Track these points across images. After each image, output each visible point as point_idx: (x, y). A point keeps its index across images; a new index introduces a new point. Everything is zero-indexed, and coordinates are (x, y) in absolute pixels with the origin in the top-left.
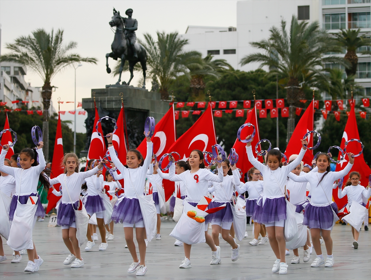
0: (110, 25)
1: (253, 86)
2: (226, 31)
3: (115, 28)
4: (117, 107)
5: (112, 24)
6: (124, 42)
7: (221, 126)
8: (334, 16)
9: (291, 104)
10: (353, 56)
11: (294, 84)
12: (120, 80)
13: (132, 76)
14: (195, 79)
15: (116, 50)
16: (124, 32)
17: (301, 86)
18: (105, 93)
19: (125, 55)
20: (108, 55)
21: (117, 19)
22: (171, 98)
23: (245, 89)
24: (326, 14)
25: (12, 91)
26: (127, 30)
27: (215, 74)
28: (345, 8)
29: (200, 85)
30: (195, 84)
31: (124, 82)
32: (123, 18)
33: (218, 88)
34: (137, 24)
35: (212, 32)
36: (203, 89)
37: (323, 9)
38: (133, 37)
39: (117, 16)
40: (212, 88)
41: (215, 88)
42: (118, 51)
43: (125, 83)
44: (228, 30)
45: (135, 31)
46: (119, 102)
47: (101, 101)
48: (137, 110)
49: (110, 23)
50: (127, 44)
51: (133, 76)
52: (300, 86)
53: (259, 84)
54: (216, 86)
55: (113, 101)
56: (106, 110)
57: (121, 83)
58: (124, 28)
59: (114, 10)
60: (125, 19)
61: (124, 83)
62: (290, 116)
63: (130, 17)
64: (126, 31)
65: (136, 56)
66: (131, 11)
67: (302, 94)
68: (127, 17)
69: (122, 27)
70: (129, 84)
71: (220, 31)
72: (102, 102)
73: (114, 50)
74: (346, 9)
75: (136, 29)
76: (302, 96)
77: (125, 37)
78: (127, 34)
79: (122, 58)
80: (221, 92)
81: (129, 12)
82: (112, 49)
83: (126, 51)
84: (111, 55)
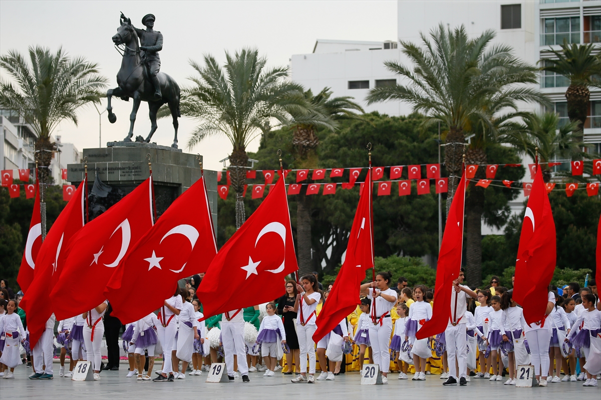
0: (114, 41)
1: (404, 142)
2: (381, 49)
3: (123, 47)
4: (125, 178)
5: (117, 40)
6: (139, 71)
7: (348, 210)
8: (562, 22)
9: (452, 173)
10: (582, 90)
11: (456, 140)
12: (131, 135)
13: (154, 128)
14: (302, 131)
15: (125, 83)
16: (138, 53)
17: (469, 142)
18: (107, 155)
19: (140, 92)
20: (112, 93)
21: (126, 32)
22: (251, 163)
23: (391, 146)
24: (546, 19)
25: (21, 151)
26: (145, 50)
27: (326, 122)
28: (579, 8)
29: (309, 141)
30: (301, 138)
31: (140, 136)
32: (137, 30)
33: (346, 146)
34: (162, 40)
35: (357, 50)
36: (315, 148)
37: (541, 10)
38: (155, 62)
39: (126, 27)
40: (336, 146)
41: (341, 146)
42: (128, 85)
43: (142, 138)
44: (383, 47)
45: (159, 52)
46: (128, 170)
47: (98, 169)
48: (160, 184)
49: (113, 38)
50: (144, 73)
51: (157, 127)
52: (467, 142)
53: (414, 139)
54: (342, 142)
55: (118, 169)
56: (108, 185)
57: (133, 139)
58: (140, 46)
59: (123, 16)
60: (140, 33)
61: (139, 139)
62: (451, 192)
63: (150, 28)
64: (142, 53)
65: (160, 94)
66: (151, 18)
67: (482, 156)
68: (145, 28)
69: (136, 46)
70: (148, 140)
71: (370, 49)
72: (100, 171)
73: (122, 84)
74: (581, 9)
75: (160, 49)
76: (481, 158)
77: (141, 61)
78: (144, 57)
79: (135, 97)
80: (350, 152)
81: (149, 20)
82: (119, 82)
83: (142, 85)
84: (115, 93)
